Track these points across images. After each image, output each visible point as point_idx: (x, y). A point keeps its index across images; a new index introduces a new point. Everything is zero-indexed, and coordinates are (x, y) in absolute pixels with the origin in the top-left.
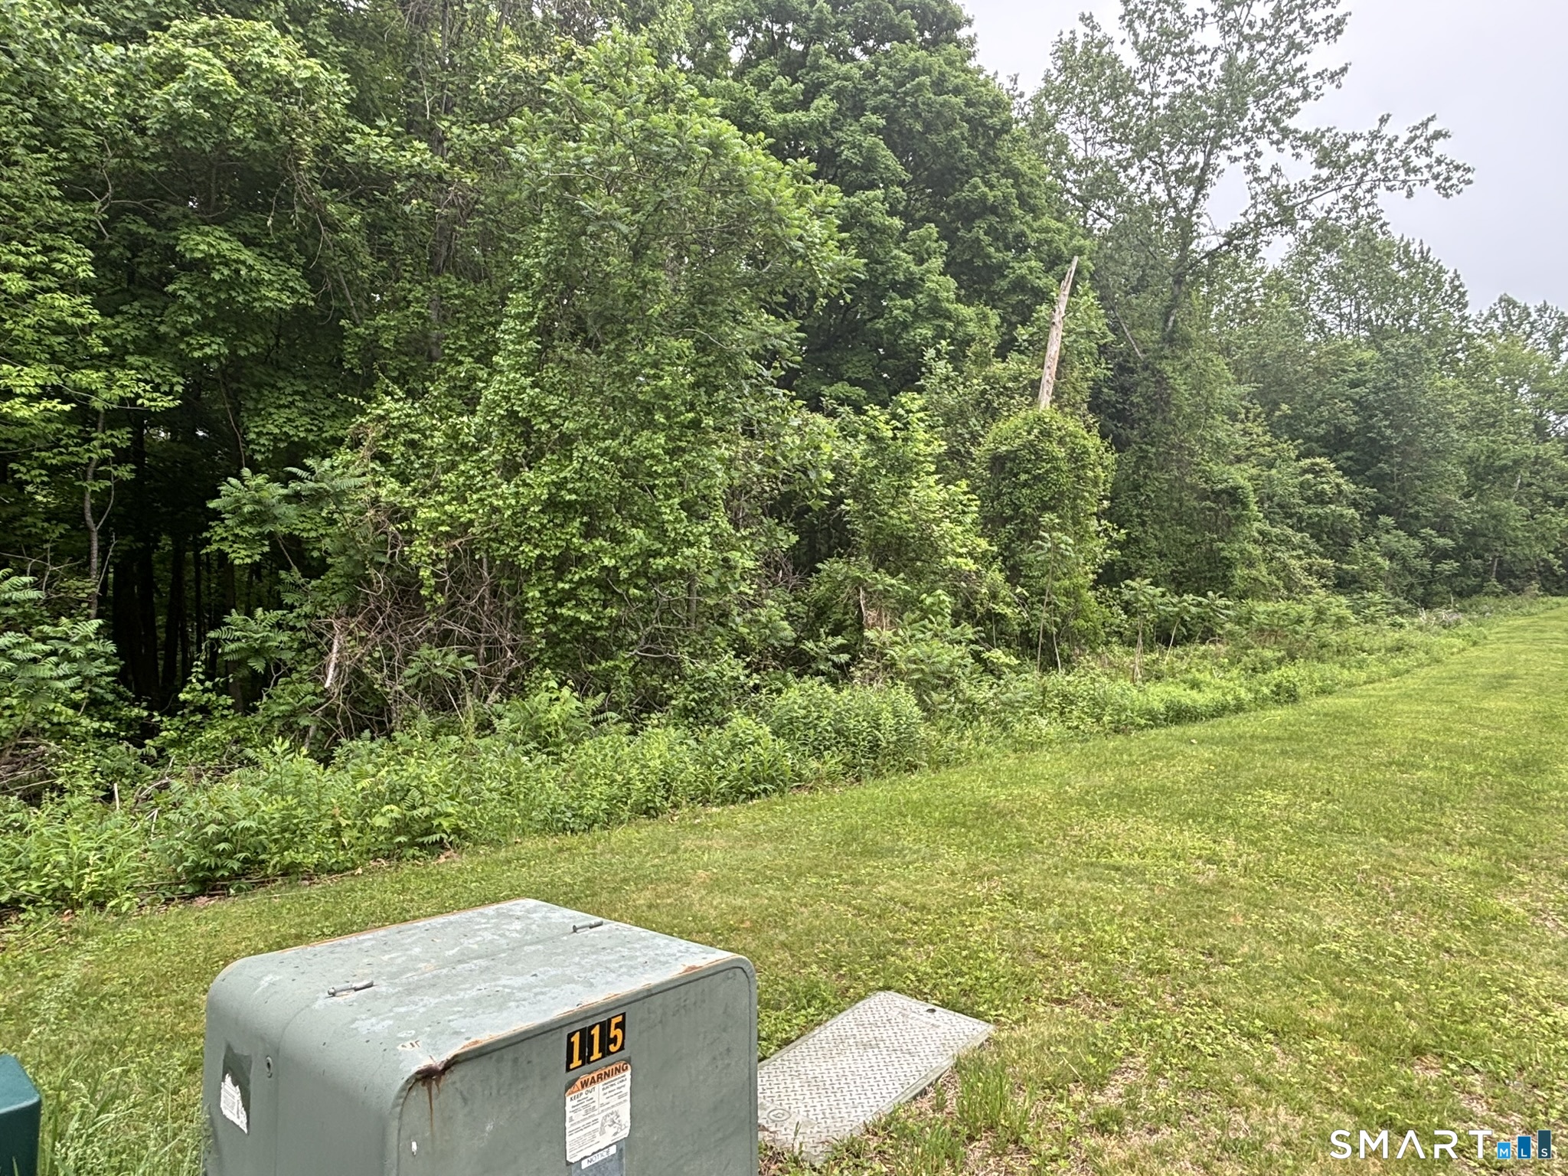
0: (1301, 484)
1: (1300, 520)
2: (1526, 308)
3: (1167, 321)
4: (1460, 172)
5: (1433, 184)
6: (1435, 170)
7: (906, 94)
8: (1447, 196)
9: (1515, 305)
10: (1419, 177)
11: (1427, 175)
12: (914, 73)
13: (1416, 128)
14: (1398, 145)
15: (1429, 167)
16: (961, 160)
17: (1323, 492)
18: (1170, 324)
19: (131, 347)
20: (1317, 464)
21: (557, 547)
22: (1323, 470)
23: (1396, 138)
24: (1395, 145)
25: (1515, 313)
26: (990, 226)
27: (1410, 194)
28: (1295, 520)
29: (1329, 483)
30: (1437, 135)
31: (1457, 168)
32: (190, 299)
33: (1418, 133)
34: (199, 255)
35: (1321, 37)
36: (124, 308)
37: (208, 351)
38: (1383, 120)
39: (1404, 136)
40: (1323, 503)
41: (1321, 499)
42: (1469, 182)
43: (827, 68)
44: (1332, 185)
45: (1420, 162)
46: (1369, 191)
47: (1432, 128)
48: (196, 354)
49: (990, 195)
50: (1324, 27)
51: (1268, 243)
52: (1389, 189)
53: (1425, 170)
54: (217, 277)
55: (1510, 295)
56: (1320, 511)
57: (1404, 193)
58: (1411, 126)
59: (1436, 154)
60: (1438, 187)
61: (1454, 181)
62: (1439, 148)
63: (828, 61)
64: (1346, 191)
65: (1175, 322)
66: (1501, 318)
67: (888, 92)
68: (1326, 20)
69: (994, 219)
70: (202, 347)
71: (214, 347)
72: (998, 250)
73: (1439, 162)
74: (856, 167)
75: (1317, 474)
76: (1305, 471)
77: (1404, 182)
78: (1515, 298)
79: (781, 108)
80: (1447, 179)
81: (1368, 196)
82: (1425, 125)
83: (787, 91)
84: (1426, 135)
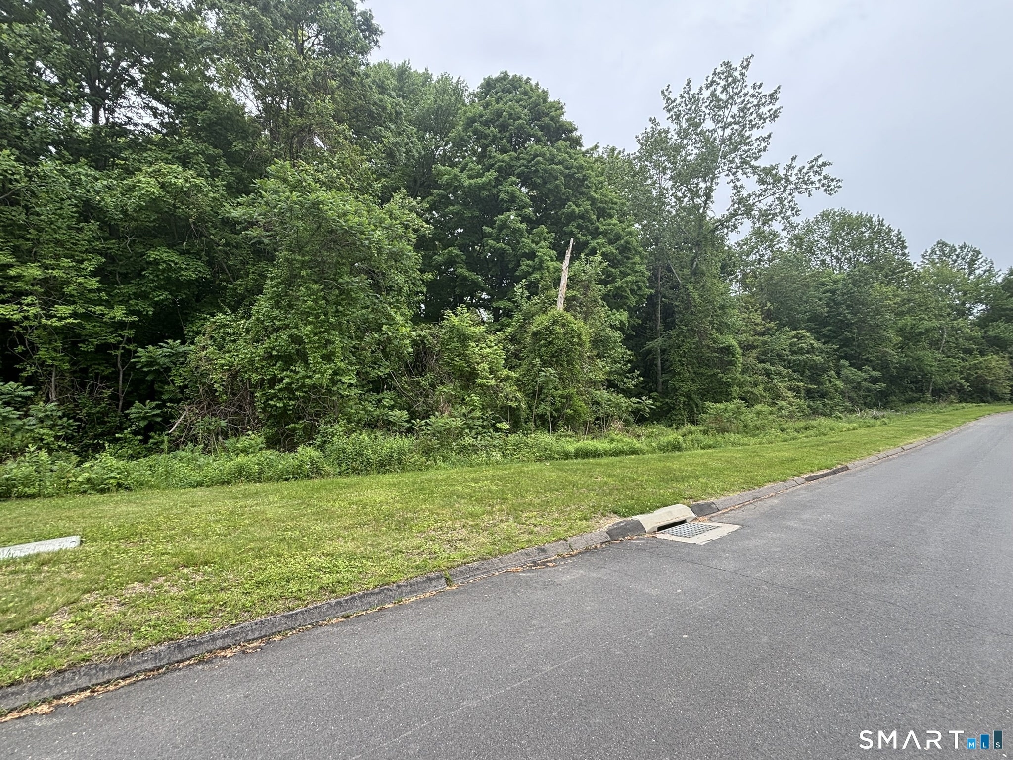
0: (791, 344)
1: (789, 362)
2: (953, 247)
3: (693, 264)
4: (835, 183)
5: (822, 189)
6: (823, 182)
7: (532, 166)
8: (830, 194)
9: (946, 245)
10: (814, 186)
11: (818, 185)
12: (536, 156)
13: (812, 162)
14: (805, 171)
15: (819, 180)
16: (564, 194)
17: (802, 348)
18: (695, 266)
19: (132, 297)
20: (799, 334)
21: (269, 375)
22: (804, 336)
23: (804, 167)
24: (803, 171)
25: (947, 250)
26: (579, 224)
27: (810, 195)
28: (786, 362)
29: (806, 343)
30: (824, 164)
31: (833, 180)
32: (151, 277)
33: (814, 163)
34: (152, 259)
35: (767, 120)
36: (132, 281)
37: (161, 298)
38: (793, 159)
39: (807, 166)
40: (803, 354)
41: (801, 351)
42: (840, 187)
43: (494, 157)
44: (769, 193)
45: (815, 178)
46: (790, 194)
47: (820, 162)
48: (156, 299)
49: (577, 210)
50: (768, 114)
51: (742, 223)
52: (800, 193)
53: (817, 183)
54: (161, 267)
55: (943, 240)
56: (800, 358)
57: (807, 194)
58: (809, 160)
59: (823, 174)
60: (825, 190)
61: (833, 187)
62: (825, 171)
63: (495, 154)
64: (777, 196)
65: (697, 264)
66: (938, 253)
67: (524, 166)
68: (769, 111)
69: (581, 221)
70: (159, 296)
71: (163, 296)
72: (583, 235)
73: (825, 178)
74: (506, 202)
75: (799, 339)
76: (793, 337)
77: (806, 189)
78: (947, 242)
79: (470, 177)
80: (829, 186)
81: (790, 197)
82: (816, 159)
83: (474, 169)
84: (817, 166)
